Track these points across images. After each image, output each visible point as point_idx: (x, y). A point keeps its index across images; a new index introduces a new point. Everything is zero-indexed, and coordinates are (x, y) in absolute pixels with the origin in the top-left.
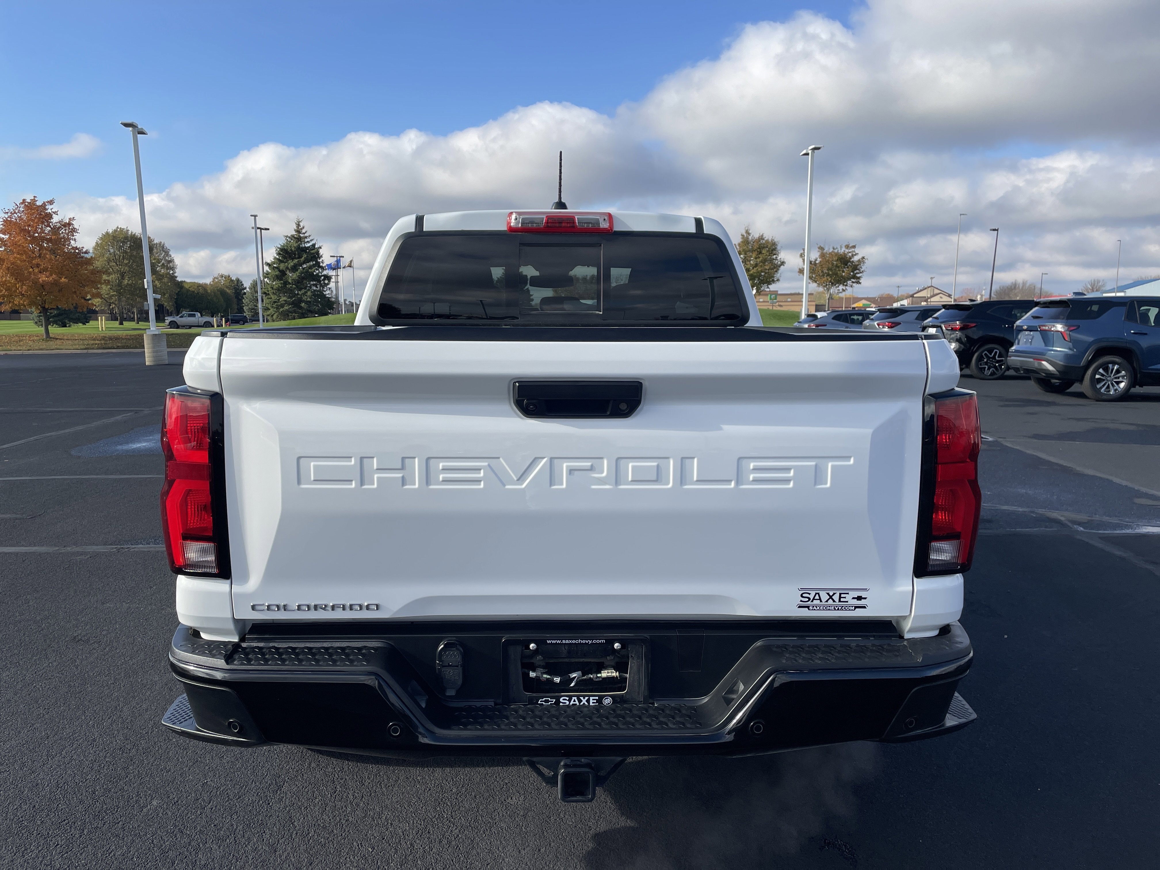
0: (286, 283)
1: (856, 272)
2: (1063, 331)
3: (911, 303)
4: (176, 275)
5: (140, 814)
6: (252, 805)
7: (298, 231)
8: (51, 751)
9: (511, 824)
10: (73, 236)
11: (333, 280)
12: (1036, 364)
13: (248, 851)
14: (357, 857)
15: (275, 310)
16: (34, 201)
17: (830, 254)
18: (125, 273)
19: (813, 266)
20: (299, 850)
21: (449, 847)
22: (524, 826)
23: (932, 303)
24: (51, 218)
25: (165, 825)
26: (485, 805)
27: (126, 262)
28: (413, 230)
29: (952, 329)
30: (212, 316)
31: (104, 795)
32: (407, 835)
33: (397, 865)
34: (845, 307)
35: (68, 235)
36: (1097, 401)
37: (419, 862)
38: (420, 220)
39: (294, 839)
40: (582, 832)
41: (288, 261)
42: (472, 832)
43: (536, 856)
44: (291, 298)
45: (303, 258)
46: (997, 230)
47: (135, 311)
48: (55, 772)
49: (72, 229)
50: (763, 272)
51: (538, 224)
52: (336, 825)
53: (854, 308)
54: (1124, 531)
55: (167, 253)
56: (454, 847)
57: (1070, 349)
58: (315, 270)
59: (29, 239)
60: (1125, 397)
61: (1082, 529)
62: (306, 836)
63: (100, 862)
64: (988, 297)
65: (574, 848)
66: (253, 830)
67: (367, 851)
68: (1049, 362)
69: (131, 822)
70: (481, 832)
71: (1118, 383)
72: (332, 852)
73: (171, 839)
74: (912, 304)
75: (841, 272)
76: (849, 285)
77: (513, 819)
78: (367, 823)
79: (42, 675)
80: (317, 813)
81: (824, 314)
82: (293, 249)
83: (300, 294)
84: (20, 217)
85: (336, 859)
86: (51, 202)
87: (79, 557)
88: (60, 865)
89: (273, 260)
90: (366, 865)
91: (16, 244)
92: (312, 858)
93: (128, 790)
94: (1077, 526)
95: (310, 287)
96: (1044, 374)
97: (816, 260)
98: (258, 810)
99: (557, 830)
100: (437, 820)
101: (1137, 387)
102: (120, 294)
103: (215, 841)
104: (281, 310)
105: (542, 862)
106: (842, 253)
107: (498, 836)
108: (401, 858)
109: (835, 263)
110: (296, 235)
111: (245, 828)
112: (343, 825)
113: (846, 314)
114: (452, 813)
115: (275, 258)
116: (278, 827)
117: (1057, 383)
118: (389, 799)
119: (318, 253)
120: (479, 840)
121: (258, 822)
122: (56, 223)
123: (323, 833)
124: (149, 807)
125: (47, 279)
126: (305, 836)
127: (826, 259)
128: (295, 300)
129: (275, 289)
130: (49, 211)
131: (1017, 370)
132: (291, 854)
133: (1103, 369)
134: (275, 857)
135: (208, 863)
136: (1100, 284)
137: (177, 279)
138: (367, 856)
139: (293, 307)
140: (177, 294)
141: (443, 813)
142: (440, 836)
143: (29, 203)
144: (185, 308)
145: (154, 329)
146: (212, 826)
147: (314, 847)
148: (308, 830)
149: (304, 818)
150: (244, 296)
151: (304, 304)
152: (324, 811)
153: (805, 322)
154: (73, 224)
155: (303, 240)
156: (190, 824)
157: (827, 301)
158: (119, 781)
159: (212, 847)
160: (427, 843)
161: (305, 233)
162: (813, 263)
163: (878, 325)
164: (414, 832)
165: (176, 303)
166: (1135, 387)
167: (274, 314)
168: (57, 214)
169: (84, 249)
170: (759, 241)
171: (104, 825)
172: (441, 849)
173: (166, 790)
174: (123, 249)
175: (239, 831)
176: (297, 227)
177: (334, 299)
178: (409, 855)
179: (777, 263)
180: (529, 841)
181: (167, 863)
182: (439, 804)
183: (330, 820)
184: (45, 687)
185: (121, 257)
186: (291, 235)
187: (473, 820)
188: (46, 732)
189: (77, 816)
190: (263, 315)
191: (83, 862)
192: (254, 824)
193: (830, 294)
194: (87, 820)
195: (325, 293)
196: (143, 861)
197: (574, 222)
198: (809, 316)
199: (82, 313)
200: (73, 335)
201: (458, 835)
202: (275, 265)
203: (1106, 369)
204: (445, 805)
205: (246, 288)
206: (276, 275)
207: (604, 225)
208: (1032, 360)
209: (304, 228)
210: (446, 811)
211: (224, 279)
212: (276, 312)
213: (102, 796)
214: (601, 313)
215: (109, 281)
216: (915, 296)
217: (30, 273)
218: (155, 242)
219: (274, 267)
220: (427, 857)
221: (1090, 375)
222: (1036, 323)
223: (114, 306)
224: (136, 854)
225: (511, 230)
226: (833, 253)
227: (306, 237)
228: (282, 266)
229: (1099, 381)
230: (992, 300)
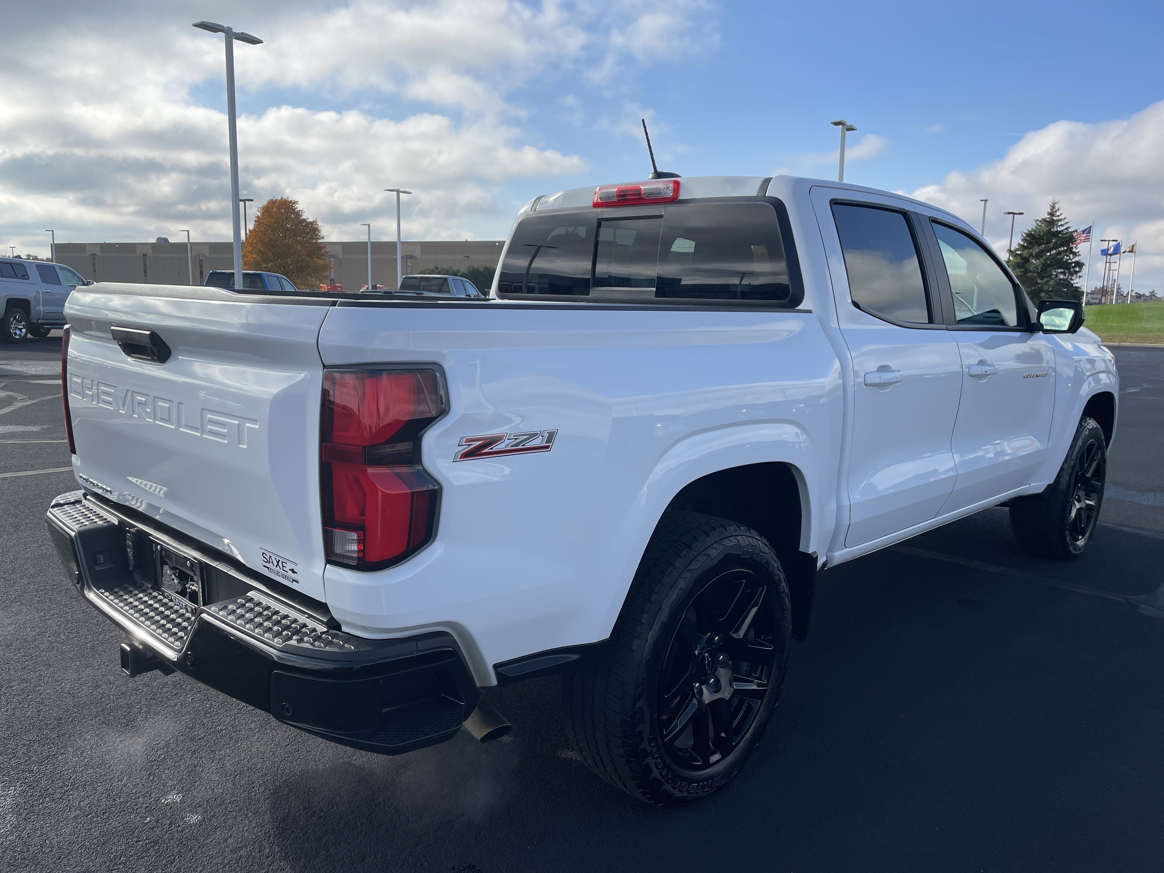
0: (1027, 271)
7: (1052, 214)
41: (1034, 247)
45: (1053, 243)
58: (1065, 256)
82: (1042, 234)
83: (1043, 282)
89: (1017, 247)
95: (1056, 275)
110: (1048, 218)
115: (1019, 244)
119: (1071, 237)
155: (1056, 223)
161: (1060, 215)
176: (1051, 209)
186: (1043, 219)
195: (1072, 282)
202: (1018, 252)
206: (1017, 263)
209: (1058, 210)
219: (1017, 254)
227: (1060, 220)
228: (1026, 253)
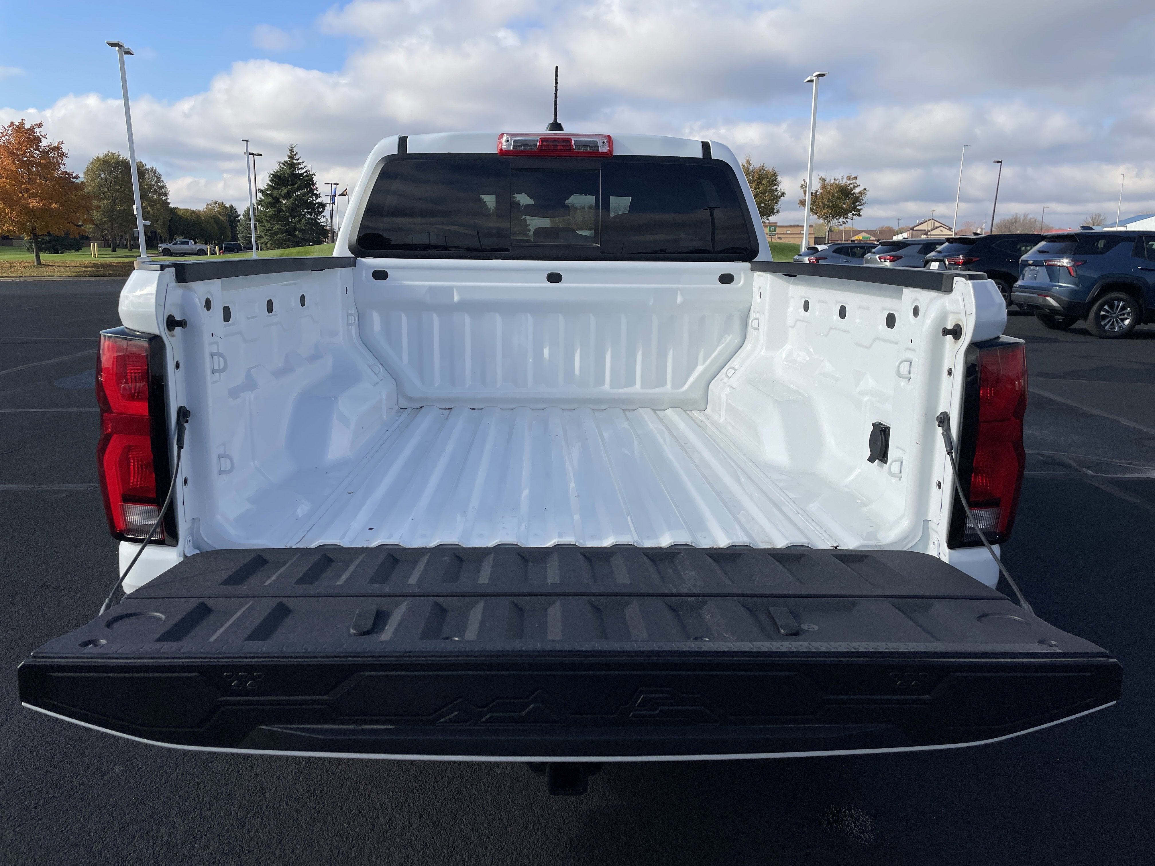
0: (279, 211)
1: (857, 204)
2: (1069, 266)
3: (910, 236)
4: (168, 201)
5: (101, 783)
6: (220, 772)
7: (292, 157)
8: (10, 710)
9: (497, 797)
10: (62, 160)
11: (328, 207)
12: (1041, 299)
13: (213, 826)
14: (331, 833)
15: (269, 238)
16: (22, 123)
17: (832, 185)
18: (117, 199)
19: (814, 197)
20: (269, 825)
21: (430, 822)
22: (511, 799)
23: (931, 236)
24: (40, 141)
25: (127, 795)
26: (469, 775)
27: (117, 187)
28: (396, 153)
29: (955, 263)
30: (206, 244)
31: (64, 760)
32: (386, 809)
33: (374, 843)
34: (844, 240)
35: (57, 159)
36: (1101, 338)
37: (398, 840)
38: (403, 142)
39: (264, 812)
40: (573, 806)
41: (281, 187)
42: (455, 805)
43: (523, 833)
44: (285, 226)
45: (297, 185)
46: (1001, 162)
47: (128, 237)
48: (13, 733)
49: (61, 153)
50: (763, 203)
51: (531, 146)
52: (310, 796)
53: (853, 241)
54: (1134, 475)
55: (159, 179)
56: (435, 823)
57: (1075, 284)
58: (309, 197)
59: (18, 163)
60: (1129, 334)
61: (1091, 472)
62: (278, 808)
63: (54, 837)
64: (989, 231)
65: (564, 824)
66: (220, 802)
67: (342, 827)
68: (1054, 298)
69: (91, 792)
70: (465, 805)
71: (1123, 320)
72: (304, 827)
73: (132, 812)
74: (912, 238)
75: (842, 204)
76: (849, 217)
77: (500, 790)
78: (343, 794)
79: (7, 624)
80: (290, 782)
81: (825, 247)
82: (286, 175)
83: (294, 222)
84: (9, 140)
85: (308, 835)
86: (39, 125)
87: (54, 496)
88: (11, 840)
89: (266, 187)
90: (341, 843)
91: (5, 168)
92: (282, 834)
93: (90, 755)
94: (1086, 469)
95: (305, 215)
96: (1048, 311)
97: (817, 191)
98: (227, 779)
99: (546, 803)
100: (418, 791)
101: (1142, 324)
102: (112, 220)
103: (179, 815)
104: (275, 238)
105: (530, 840)
106: (843, 184)
107: (483, 809)
108: (378, 835)
109: (836, 194)
110: (289, 161)
111: (212, 799)
112: (317, 796)
113: (847, 247)
114: (434, 783)
115: (268, 185)
116: (247, 799)
117: (1061, 319)
118: (367, 767)
119: (311, 180)
120: (462, 814)
121: (226, 792)
122: (45, 147)
123: (295, 805)
124: (111, 774)
125: (37, 204)
126: (276, 809)
127: (827, 190)
128: (289, 227)
129: (269, 217)
130: (38, 134)
131: (1020, 305)
132: (259, 829)
133: (1109, 306)
134: (243, 832)
135: (170, 840)
136: (1101, 218)
137: (170, 205)
138: (341, 832)
139: (287, 235)
140: (170, 221)
141: (425, 783)
142: (421, 809)
143: (17, 126)
144: (179, 235)
145: (145, 256)
146: (177, 796)
147: (285, 822)
148: (280, 802)
149: (276, 788)
150: (238, 224)
151: (298, 232)
152: (298, 781)
153: (806, 255)
154: (62, 148)
155: (297, 166)
156: (153, 795)
157: (827, 233)
158: (80, 744)
159: (175, 820)
160: (407, 818)
161: (299, 159)
162: (813, 194)
163: (880, 258)
164: (393, 805)
165: (169, 229)
166: (1140, 324)
167: (268, 242)
168: (46, 138)
169: (73, 174)
170: (760, 171)
171: (61, 794)
172: (421, 825)
173: (130, 755)
174: (114, 174)
175: (206, 803)
176: (290, 153)
177: (329, 228)
178: (387, 832)
179: (778, 194)
180: (516, 815)
181: (126, 839)
182: (421, 772)
183: (304, 791)
184: (9, 638)
185: (113, 182)
186: (285, 161)
187: (456, 792)
188: (7, 689)
189: (34, 784)
190: (256, 243)
191: (36, 837)
192: (222, 795)
193: (830, 227)
194: (44, 789)
195: (319, 221)
196: (101, 836)
197: (571, 146)
198: (809, 248)
199: (74, 239)
200: (64, 262)
201: (440, 809)
202: (268, 192)
203: (1111, 306)
204: (428, 774)
205: (240, 215)
206: (269, 202)
207: (603, 148)
208: (1036, 296)
209: (297, 154)
210: (428, 781)
211: (218, 206)
212: (270, 240)
213: (61, 761)
214: (599, 245)
215: (100, 207)
216: (915, 229)
217: (20, 198)
218: (147, 167)
219: (268, 194)
220: (406, 834)
221: (1094, 311)
222: (1041, 258)
223: (106, 232)
224: (94, 828)
225: (502, 152)
226: (834, 185)
227: (299, 164)
228: (276, 193)
229: (1104, 317)
230: (992, 234)
